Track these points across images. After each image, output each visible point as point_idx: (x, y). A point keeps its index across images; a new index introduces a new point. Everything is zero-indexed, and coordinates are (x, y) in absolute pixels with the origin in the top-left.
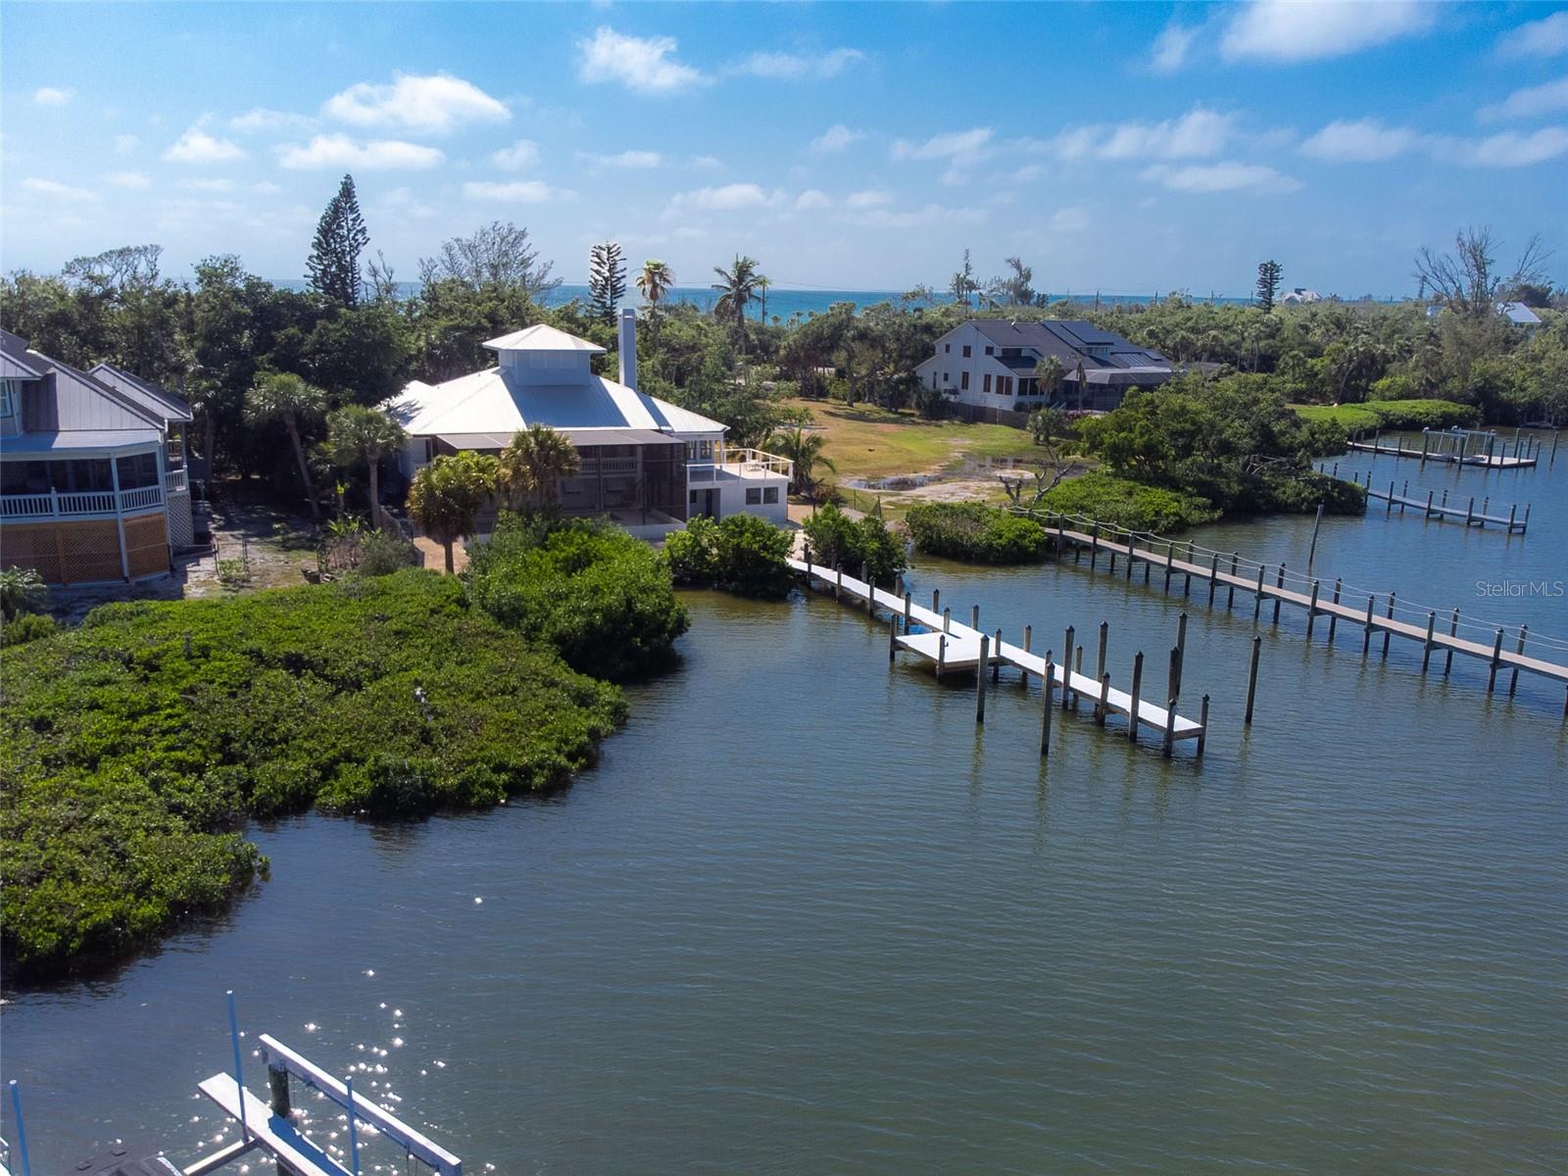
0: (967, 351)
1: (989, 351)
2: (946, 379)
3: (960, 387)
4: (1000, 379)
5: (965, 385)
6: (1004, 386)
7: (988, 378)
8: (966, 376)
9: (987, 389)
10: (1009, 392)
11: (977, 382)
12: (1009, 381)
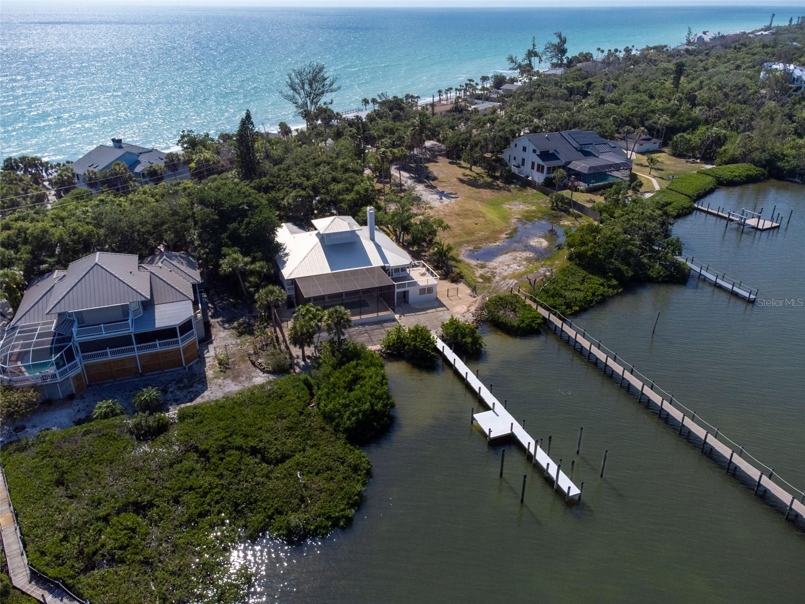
0: (524, 149)
1: (534, 151)
2: (515, 159)
3: (521, 164)
4: (539, 165)
5: (523, 165)
6: (540, 169)
7: (533, 163)
8: (523, 160)
9: (533, 168)
10: (542, 172)
11: (528, 165)
12: (543, 167)
